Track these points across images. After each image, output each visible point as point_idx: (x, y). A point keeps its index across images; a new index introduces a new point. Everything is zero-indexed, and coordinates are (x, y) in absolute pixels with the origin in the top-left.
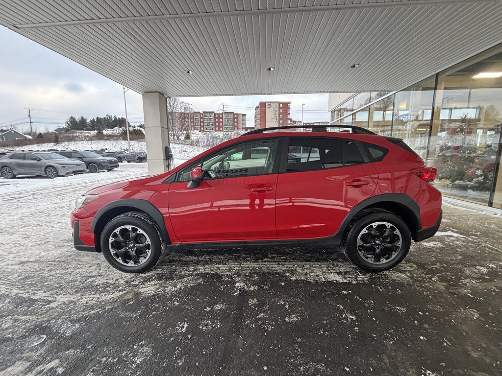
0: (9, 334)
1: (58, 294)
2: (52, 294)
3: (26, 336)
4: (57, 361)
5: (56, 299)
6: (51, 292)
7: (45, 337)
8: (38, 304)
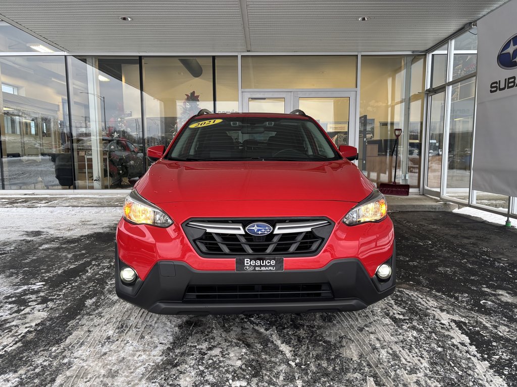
0: (504, 320)
1: (442, 326)
2: (448, 330)
3: (494, 311)
4: (483, 289)
5: (449, 321)
6: (447, 333)
7: (481, 302)
8: (469, 329)
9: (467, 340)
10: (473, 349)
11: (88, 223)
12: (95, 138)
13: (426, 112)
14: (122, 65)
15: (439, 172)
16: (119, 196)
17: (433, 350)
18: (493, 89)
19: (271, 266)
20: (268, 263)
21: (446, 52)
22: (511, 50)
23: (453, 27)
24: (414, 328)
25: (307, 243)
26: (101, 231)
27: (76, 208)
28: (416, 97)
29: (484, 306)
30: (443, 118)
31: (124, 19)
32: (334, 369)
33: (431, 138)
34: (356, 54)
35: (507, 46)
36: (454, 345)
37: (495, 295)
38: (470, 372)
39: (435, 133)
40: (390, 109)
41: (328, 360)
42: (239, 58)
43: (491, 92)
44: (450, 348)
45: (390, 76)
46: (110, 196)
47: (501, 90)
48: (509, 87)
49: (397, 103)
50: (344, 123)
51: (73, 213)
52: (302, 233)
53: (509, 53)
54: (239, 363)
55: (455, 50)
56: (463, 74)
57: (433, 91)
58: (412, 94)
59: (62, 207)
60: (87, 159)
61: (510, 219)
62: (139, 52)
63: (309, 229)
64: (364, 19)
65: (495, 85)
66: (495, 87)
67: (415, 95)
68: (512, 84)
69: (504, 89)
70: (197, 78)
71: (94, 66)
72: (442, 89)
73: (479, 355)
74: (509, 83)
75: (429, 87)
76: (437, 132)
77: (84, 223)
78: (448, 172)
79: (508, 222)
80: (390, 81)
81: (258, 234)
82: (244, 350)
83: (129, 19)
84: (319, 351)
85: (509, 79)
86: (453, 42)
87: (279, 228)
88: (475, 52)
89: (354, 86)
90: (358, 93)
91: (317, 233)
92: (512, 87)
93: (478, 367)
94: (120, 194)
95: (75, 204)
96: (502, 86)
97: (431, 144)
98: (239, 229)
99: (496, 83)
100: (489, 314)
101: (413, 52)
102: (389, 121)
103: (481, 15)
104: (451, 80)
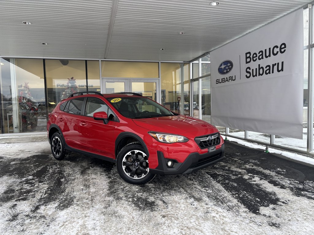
9: (210, 176)
10: (212, 178)
11: (25, 151)
12: (15, 102)
13: (191, 87)
15: (198, 116)
16: (31, 136)
17: (199, 180)
18: (217, 82)
21: (198, 62)
22: (223, 67)
23: (200, 53)
24: (193, 175)
26: (36, 154)
27: (10, 144)
28: (186, 82)
29: (215, 167)
30: (198, 89)
31: (44, 44)
32: (169, 188)
33: (194, 102)
34: (158, 61)
35: (221, 65)
36: (205, 178)
37: (219, 164)
38: (210, 183)
39: (195, 94)
40: (174, 87)
41: (167, 186)
42: (100, 61)
43: (217, 83)
44: (204, 179)
45: (173, 71)
46: (26, 137)
47: (220, 83)
48: (223, 82)
49: (178, 84)
50: (151, 92)
51: (9, 146)
53: (222, 68)
54: (137, 189)
55: (202, 61)
56: (205, 74)
57: (194, 80)
58: (184, 81)
59: (1, 144)
60: (9, 115)
61: (227, 137)
62: (43, 57)
64: (163, 49)
65: (218, 81)
66: (218, 82)
67: (186, 81)
68: (224, 81)
69: (221, 83)
71: (14, 63)
72: (197, 79)
73: (213, 180)
74: (223, 80)
75: (192, 78)
76: (196, 94)
77: (22, 151)
78: (202, 116)
79: (226, 138)
80: (173, 73)
82: (137, 186)
83: (46, 44)
84: (163, 184)
85: (223, 79)
86: (201, 59)
88: (210, 62)
89: (158, 76)
90: (160, 80)
92: (224, 82)
93: (213, 182)
94: (32, 135)
95: (8, 142)
96: (220, 81)
97: (194, 104)
99: (218, 80)
100: (217, 169)
101: (184, 61)
102: (174, 90)
103: (211, 50)
104: (201, 76)
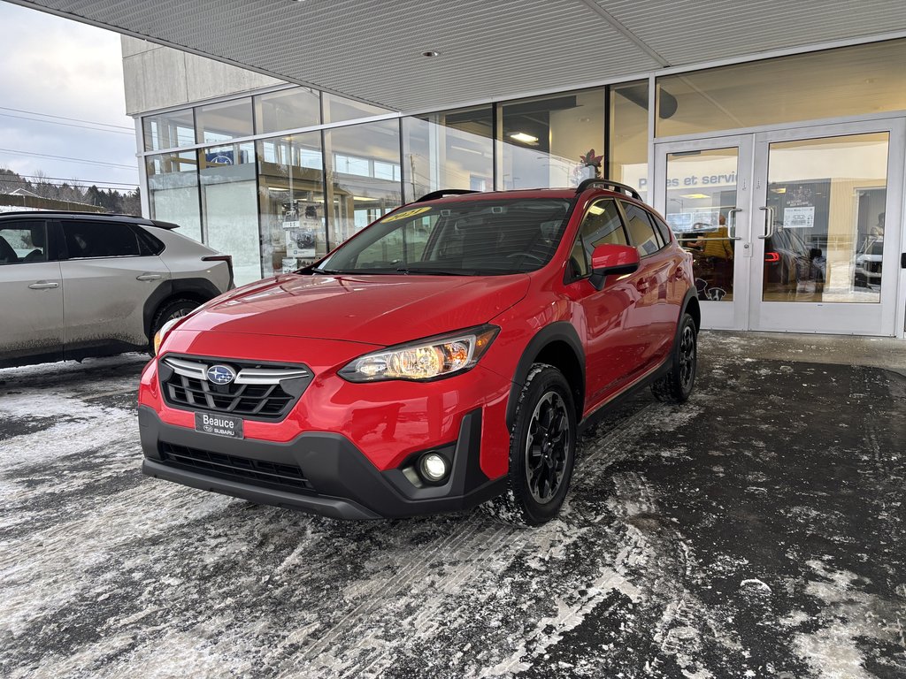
14: (551, 112)
19: (229, 429)
20: (227, 424)
25: (273, 402)
31: (429, 54)
42: (651, 81)
52: (270, 385)
62: (491, 97)
63: (276, 381)
70: (666, 120)
81: (218, 381)
83: (435, 54)
87: (242, 376)
91: (286, 389)
98: (200, 372)
